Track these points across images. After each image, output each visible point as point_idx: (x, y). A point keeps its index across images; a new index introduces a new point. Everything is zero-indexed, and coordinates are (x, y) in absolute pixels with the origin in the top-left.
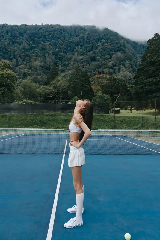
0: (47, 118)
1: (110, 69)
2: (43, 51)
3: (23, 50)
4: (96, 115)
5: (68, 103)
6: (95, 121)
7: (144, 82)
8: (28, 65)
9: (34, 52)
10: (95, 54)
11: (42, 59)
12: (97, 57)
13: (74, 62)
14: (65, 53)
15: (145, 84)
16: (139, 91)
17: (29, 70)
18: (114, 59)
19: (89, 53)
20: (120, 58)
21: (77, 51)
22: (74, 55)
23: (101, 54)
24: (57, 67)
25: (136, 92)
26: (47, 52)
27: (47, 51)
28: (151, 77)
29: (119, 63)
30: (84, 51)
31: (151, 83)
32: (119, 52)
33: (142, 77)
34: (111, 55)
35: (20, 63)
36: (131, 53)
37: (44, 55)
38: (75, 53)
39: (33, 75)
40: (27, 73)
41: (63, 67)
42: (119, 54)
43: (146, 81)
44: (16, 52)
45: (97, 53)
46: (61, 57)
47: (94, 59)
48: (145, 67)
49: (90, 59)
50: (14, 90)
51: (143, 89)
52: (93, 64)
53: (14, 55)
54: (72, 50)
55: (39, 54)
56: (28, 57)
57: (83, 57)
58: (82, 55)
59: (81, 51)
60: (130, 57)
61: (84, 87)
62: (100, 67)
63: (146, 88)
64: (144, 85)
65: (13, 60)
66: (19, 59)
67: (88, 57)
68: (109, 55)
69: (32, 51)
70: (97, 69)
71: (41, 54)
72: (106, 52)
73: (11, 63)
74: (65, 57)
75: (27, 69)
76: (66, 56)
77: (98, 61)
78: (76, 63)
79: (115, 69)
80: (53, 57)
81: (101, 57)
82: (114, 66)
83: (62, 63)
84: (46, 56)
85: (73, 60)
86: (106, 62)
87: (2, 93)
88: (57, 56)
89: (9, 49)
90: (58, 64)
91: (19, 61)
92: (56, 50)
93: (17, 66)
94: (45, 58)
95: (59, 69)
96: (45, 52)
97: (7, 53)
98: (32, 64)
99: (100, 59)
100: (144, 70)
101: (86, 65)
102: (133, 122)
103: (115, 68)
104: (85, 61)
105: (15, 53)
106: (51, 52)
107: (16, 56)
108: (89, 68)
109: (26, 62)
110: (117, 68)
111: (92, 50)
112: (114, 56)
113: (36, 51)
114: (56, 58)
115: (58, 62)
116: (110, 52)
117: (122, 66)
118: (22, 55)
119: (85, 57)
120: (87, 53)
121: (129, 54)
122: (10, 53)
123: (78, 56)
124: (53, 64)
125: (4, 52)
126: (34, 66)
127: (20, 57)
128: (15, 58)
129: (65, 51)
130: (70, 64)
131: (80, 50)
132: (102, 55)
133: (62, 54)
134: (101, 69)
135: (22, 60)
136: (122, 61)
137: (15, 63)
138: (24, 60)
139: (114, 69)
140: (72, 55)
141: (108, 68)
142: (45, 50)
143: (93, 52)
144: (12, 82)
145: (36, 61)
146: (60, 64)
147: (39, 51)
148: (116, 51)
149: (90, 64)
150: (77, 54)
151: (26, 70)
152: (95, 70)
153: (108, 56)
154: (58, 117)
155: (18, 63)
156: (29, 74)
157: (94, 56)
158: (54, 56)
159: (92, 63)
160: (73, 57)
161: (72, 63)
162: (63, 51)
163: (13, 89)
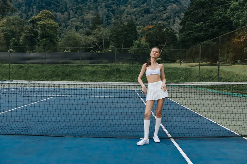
0: (71, 69)
1: (164, 21)
2: (95, 4)
3: (75, 3)
4: (130, 66)
5: (97, 52)
6: (128, 73)
7: (192, 28)
8: (80, 18)
9: (86, 4)
10: (149, 6)
11: (94, 12)
12: (151, 10)
13: (126, 15)
14: (118, 5)
15: (193, 30)
16: (185, 39)
17: (81, 23)
18: (169, 10)
19: (143, 5)
20: (175, 9)
21: (130, 3)
22: (127, 7)
23: (155, 5)
24: (110, 20)
25: (182, 40)
26: (100, 5)
27: (100, 3)
28: (200, 22)
29: (174, 15)
30: (137, 3)
31: (199, 28)
32: (174, 4)
33: (190, 23)
34: (166, 6)
35: (72, 16)
36: (186, 4)
37: (96, 8)
38: (128, 5)
39: (85, 28)
40: (79, 26)
41: (116, 20)
42: (174, 6)
43: (194, 26)
44: (68, 4)
45: (151, 5)
46: (113, 10)
47: (147, 11)
48: (194, 10)
49: (143, 11)
50: (57, 42)
51: (190, 36)
52: (147, 17)
53: (66, 8)
54: (125, 2)
55: (92, 7)
56: (80, 10)
57: (136, 9)
58: (135, 7)
59: (135, 3)
60: (185, 9)
61: (127, 37)
62: (154, 19)
63: (193, 35)
64: (191, 32)
65: (65, 13)
66: (71, 12)
67: (142, 9)
68: (163, 6)
69: (84, 4)
70: (150, 22)
71: (93, 7)
72: (160, 3)
73: (63, 16)
74: (117, 10)
75: (79, 22)
76: (119, 9)
77: (152, 13)
78: (129, 16)
79: (170, 22)
80: (106, 10)
81: (155, 10)
82: (168, 18)
83: (114, 16)
84: (99, 9)
85: (126, 12)
86: (160, 14)
87: (44, 44)
88: (110, 8)
89: (61, 2)
90: (111, 17)
91: (71, 14)
92: (109, 2)
93: (69, 19)
94: (97, 11)
95: (112, 22)
96: (98, 5)
97: (59, 5)
98: (84, 17)
99: (154, 11)
100: (192, 13)
101: (139, 18)
102: (174, 74)
103: (170, 20)
104: (139, 13)
105: (66, 6)
106: (104, 4)
107: (68, 9)
108: (142, 21)
109: (78, 15)
110: (171, 20)
111: (146, 2)
112: (169, 8)
113: (88, 4)
114: (108, 10)
115: (111, 15)
116: (165, 3)
117: (177, 18)
118: (74, 7)
119: (138, 9)
120: (141, 5)
121: (185, 5)
122: (61, 6)
123: (131, 9)
124: (105, 17)
125: (56, 4)
126: (86, 19)
127: (72, 10)
128: (66, 11)
129: (118, 3)
130: (123, 17)
131: (133, 2)
132: (156, 7)
133: (114, 6)
134: (154, 21)
135: (74, 13)
136: (177, 13)
137: (67, 16)
138: (76, 13)
139: (168, 21)
140: (125, 7)
141: (162, 20)
142: (97, 3)
143: (147, 5)
144: (54, 32)
145: (88, 13)
146: (113, 16)
147: (91, 4)
148: (171, 3)
149: (143, 16)
150: (131, 6)
151: (78, 24)
152: (149, 22)
153: (162, 8)
154: (85, 68)
155: (70, 16)
156: (81, 27)
157: (148, 8)
158: (107, 8)
159: (146, 15)
160: (126, 10)
161: (125, 15)
162: (116, 4)
163: (56, 40)
